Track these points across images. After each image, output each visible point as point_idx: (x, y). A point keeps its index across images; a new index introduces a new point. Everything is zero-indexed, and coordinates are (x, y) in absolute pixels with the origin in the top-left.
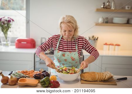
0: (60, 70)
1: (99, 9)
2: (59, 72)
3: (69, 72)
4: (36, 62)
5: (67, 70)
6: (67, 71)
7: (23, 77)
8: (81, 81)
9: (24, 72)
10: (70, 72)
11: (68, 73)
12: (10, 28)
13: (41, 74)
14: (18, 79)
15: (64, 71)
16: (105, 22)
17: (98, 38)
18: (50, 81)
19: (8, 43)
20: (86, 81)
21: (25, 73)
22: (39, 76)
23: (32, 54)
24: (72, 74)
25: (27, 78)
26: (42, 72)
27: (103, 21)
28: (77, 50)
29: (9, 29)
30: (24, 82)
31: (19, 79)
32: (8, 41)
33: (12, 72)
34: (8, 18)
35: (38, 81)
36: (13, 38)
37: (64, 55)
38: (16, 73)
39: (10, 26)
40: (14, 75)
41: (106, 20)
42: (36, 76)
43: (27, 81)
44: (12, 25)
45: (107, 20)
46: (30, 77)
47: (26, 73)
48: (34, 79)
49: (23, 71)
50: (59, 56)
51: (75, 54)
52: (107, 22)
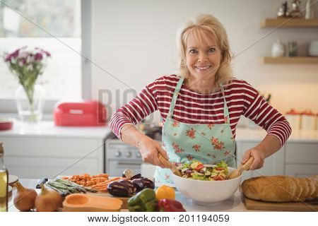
0: (183, 171)
1: (273, 20)
2: (182, 176)
3: (210, 176)
4: (109, 160)
5: (204, 169)
6: (203, 173)
7: (78, 191)
8: (244, 202)
9: (80, 179)
10: (214, 175)
11: (208, 177)
12: (41, 74)
13: (129, 182)
14: (64, 196)
15: (196, 173)
16: (287, 54)
17: (270, 96)
18: (157, 202)
19: (36, 112)
20: (260, 201)
21: (82, 182)
22: (122, 187)
23: (97, 139)
24: (220, 179)
25: (88, 195)
26: (131, 179)
27: (282, 52)
28: (229, 119)
29: (39, 77)
30: (81, 203)
31: (67, 197)
32: (36, 109)
33: (47, 180)
34: (36, 48)
35: (121, 203)
36: (47, 102)
37: (191, 134)
38: (58, 181)
39: (41, 71)
40: (51, 185)
41: (291, 50)
42: (114, 188)
43: (89, 202)
44: (46, 66)
45: (295, 48)
46: (96, 192)
47: (86, 181)
48: (108, 197)
49: (78, 177)
50: (177, 137)
51: (222, 132)
52: (293, 54)
